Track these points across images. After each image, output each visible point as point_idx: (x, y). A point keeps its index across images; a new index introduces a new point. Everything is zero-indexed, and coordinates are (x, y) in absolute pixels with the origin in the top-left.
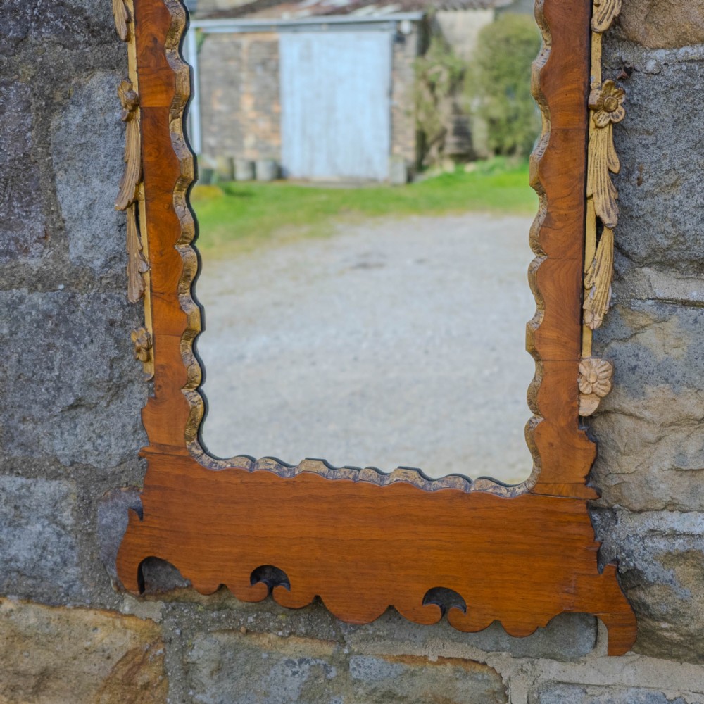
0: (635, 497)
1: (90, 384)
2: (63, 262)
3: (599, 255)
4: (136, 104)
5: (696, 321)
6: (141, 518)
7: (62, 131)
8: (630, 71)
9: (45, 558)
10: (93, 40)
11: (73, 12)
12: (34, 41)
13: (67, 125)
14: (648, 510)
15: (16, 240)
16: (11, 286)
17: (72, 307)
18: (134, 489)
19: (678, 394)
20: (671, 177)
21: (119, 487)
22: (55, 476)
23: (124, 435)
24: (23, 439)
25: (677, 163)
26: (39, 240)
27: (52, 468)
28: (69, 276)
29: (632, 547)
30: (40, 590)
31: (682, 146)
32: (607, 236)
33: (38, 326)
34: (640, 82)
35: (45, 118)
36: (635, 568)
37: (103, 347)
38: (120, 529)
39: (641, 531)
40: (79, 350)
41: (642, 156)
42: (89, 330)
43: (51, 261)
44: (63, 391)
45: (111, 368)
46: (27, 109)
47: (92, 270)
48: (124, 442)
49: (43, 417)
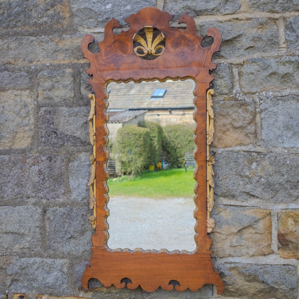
0: (221, 254)
1: (76, 232)
2: (70, 199)
3: (210, 194)
4: (95, 160)
5: (233, 209)
6: (90, 267)
7: (72, 167)
8: (215, 153)
9: (57, 282)
10: (82, 145)
11: (78, 138)
12: (66, 145)
13: (74, 165)
14: (224, 257)
15: (56, 194)
16: (54, 206)
17: (72, 211)
18: (86, 260)
19: (230, 227)
20: (226, 176)
21: (82, 260)
22: (63, 258)
23: (84, 245)
24: (54, 248)
25: (227, 173)
26: (62, 194)
27: (62, 255)
28: (71, 203)
29: (221, 267)
30: (55, 292)
31: (227, 169)
32: (212, 189)
33: (62, 217)
34: (217, 156)
35: (68, 164)
36: (222, 272)
37: (80, 221)
38: (81, 272)
39: (223, 262)
40: (73, 222)
41: (218, 172)
42: (76, 217)
43: (66, 199)
44: (67, 234)
45: (82, 227)
46: (63, 161)
47: (78, 201)
48: (84, 247)
49: (60, 241)
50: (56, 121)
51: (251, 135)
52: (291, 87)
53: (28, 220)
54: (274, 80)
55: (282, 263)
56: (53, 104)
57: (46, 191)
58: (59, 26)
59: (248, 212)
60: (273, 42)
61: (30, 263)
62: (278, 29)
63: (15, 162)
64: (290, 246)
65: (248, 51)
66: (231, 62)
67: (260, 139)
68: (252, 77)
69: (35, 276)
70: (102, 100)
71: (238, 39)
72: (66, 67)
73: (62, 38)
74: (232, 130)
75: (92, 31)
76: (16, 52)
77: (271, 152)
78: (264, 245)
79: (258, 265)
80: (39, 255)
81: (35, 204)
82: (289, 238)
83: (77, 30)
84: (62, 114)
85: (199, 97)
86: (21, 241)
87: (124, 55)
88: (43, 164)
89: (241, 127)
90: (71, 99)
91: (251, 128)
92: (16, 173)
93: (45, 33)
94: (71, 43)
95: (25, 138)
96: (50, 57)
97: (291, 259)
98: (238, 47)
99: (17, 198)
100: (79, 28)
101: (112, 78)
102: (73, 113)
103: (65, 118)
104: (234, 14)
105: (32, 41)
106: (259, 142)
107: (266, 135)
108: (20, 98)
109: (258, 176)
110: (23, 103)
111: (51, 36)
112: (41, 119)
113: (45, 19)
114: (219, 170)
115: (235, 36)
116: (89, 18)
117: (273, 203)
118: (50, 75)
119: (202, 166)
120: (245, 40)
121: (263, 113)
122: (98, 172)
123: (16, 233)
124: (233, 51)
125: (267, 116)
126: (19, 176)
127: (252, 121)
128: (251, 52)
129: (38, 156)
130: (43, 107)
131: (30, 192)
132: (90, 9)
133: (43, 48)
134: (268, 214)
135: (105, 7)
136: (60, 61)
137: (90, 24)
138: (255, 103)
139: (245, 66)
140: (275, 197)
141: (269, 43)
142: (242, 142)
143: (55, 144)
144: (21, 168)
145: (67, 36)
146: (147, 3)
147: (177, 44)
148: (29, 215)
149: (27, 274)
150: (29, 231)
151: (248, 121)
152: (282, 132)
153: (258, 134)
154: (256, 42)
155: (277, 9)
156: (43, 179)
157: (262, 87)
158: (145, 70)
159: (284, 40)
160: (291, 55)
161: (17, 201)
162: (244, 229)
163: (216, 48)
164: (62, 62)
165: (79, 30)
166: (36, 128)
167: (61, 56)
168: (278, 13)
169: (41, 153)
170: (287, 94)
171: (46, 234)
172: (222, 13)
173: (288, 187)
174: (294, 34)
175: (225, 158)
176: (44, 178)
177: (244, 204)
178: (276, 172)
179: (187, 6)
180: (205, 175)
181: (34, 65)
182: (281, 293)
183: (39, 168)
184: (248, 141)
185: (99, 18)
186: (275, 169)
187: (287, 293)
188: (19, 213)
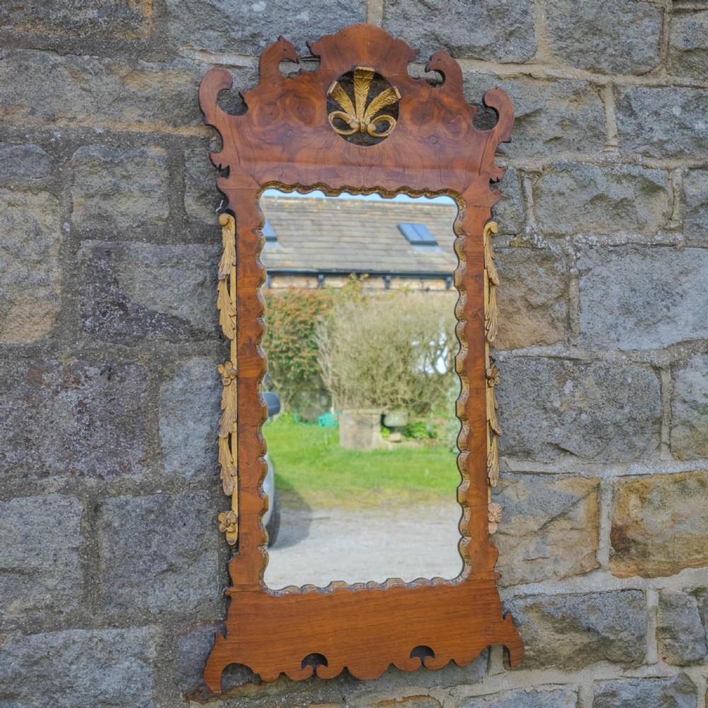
0: (505, 579)
1: (180, 554)
2: (161, 475)
3: (492, 450)
4: (237, 375)
5: (531, 481)
6: (225, 638)
7: (168, 393)
8: (494, 361)
9: (129, 687)
10: (191, 339)
11: (183, 322)
12: (150, 338)
13: (173, 389)
14: (511, 585)
15: (121, 464)
16: (119, 494)
17: (170, 504)
18: (205, 623)
19: (526, 519)
20: (516, 411)
21: (195, 623)
22: (146, 623)
23: (201, 586)
24: (121, 600)
26: (139, 462)
27: (144, 617)
28: (167, 484)
29: (509, 606)
31: (517, 396)
32: (495, 440)
33: (143, 519)
34: (498, 366)
35: (157, 385)
36: (514, 617)
37: (193, 528)
38: (197, 652)
39: (510, 597)
42: (182, 518)
43: (150, 475)
44: (156, 561)
45: (197, 541)
46: (144, 379)
47: (184, 479)
48: (200, 591)
49: (140, 582)
50: (123, 276)
51: (560, 324)
52: (627, 229)
53: (51, 532)
54: (599, 211)
55: (618, 587)
56: (115, 232)
57: (93, 455)
58: (130, 38)
59: (559, 486)
60: (596, 134)
61: (55, 644)
62: (604, 107)
63: (9, 381)
64: (633, 551)
65: (550, 145)
66: (520, 167)
67: (578, 332)
68: (561, 201)
69: (67, 679)
70: (253, 231)
71: (533, 119)
72: (147, 142)
73: (139, 68)
74: (525, 311)
75: (213, 59)
76: (11, 88)
77: (597, 359)
78: (586, 553)
79: (576, 595)
80: (81, 623)
81: (65, 491)
82: (631, 534)
83: (176, 54)
84: (138, 259)
85: (471, 237)
86: (26, 591)
87: (306, 129)
88: (91, 386)
89: (544, 307)
90: (160, 223)
91: (560, 309)
92: (12, 410)
93: (92, 50)
94: (162, 84)
95: (36, 319)
96: (105, 113)
97: (633, 578)
98: (531, 136)
99: (11, 476)
100: (181, 49)
101: (277, 179)
102: (170, 259)
103: (149, 270)
104: (523, 63)
105: (55, 66)
106: (573, 337)
107: (589, 323)
108: (23, 211)
109: (574, 410)
110: (30, 225)
111: (107, 60)
112: (84, 269)
113: (92, 13)
114: (501, 396)
115: (528, 111)
116: (206, 28)
117: (601, 465)
118: (109, 159)
119: (477, 389)
120: (545, 122)
121: (584, 278)
122: (244, 405)
123: (13, 570)
124: (521, 144)
125: (590, 284)
126: (21, 417)
127: (564, 294)
128: (555, 150)
129: (76, 366)
130: (88, 238)
131: (51, 459)
132: (213, 7)
133: (86, 86)
134: (594, 488)
135: (249, 8)
136: (129, 125)
137: (207, 42)
138: (568, 255)
139: (547, 177)
140: (604, 452)
141: (590, 134)
142: (544, 338)
143: (120, 334)
144: (27, 398)
145: (151, 64)
146: (346, 13)
147: (422, 116)
148: (52, 520)
149: (44, 676)
150: (55, 561)
151: (556, 293)
152: (617, 318)
153: (573, 321)
154: (566, 128)
155: (604, 65)
156: (88, 426)
157: (575, 224)
158: (354, 168)
159: (615, 132)
160: (630, 163)
161: (14, 485)
162: (552, 520)
163: (505, 133)
164: (135, 129)
165: (180, 54)
166: (68, 292)
167: (131, 114)
168: (604, 73)
169: (84, 358)
170: (623, 242)
171: (98, 565)
172: (500, 58)
173: (630, 430)
174: (634, 122)
175: (514, 372)
176: (92, 422)
177: (549, 468)
178: (608, 400)
179: (433, 34)
180: (482, 409)
181: (60, 128)
182: (620, 648)
183: (80, 396)
184: (554, 335)
185: (233, 30)
186: (608, 395)
187: (631, 647)
188: (21, 515)
